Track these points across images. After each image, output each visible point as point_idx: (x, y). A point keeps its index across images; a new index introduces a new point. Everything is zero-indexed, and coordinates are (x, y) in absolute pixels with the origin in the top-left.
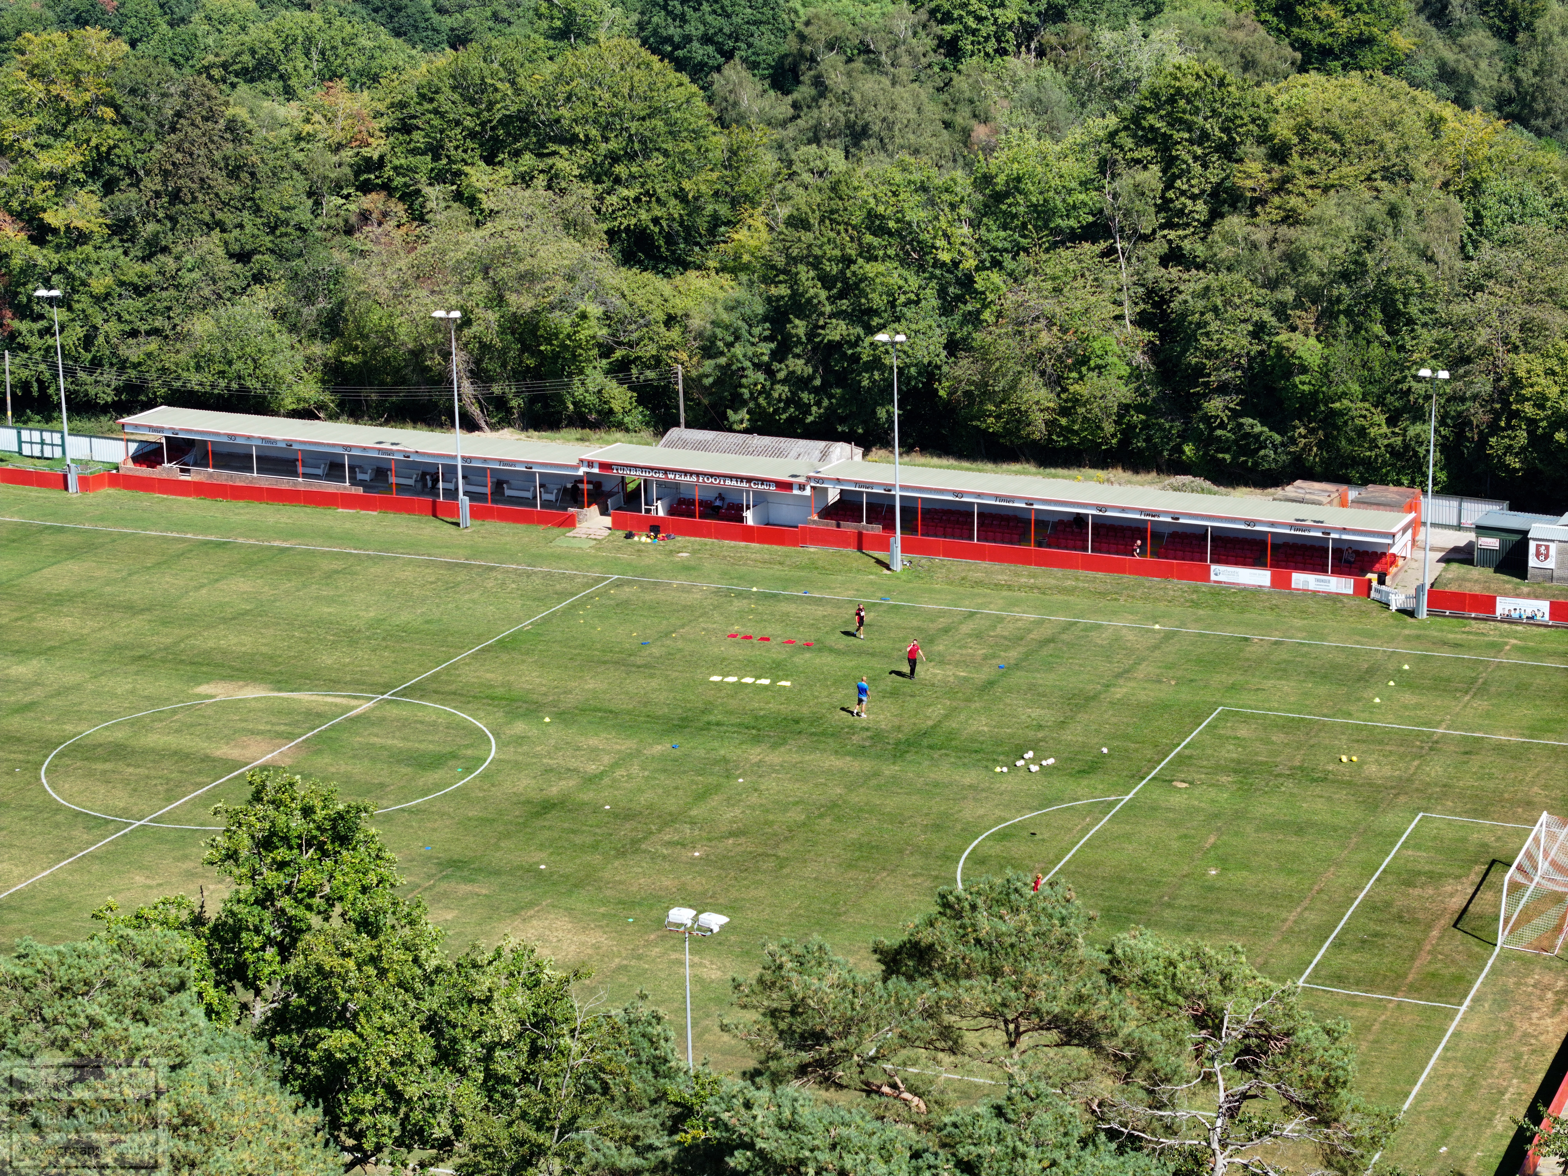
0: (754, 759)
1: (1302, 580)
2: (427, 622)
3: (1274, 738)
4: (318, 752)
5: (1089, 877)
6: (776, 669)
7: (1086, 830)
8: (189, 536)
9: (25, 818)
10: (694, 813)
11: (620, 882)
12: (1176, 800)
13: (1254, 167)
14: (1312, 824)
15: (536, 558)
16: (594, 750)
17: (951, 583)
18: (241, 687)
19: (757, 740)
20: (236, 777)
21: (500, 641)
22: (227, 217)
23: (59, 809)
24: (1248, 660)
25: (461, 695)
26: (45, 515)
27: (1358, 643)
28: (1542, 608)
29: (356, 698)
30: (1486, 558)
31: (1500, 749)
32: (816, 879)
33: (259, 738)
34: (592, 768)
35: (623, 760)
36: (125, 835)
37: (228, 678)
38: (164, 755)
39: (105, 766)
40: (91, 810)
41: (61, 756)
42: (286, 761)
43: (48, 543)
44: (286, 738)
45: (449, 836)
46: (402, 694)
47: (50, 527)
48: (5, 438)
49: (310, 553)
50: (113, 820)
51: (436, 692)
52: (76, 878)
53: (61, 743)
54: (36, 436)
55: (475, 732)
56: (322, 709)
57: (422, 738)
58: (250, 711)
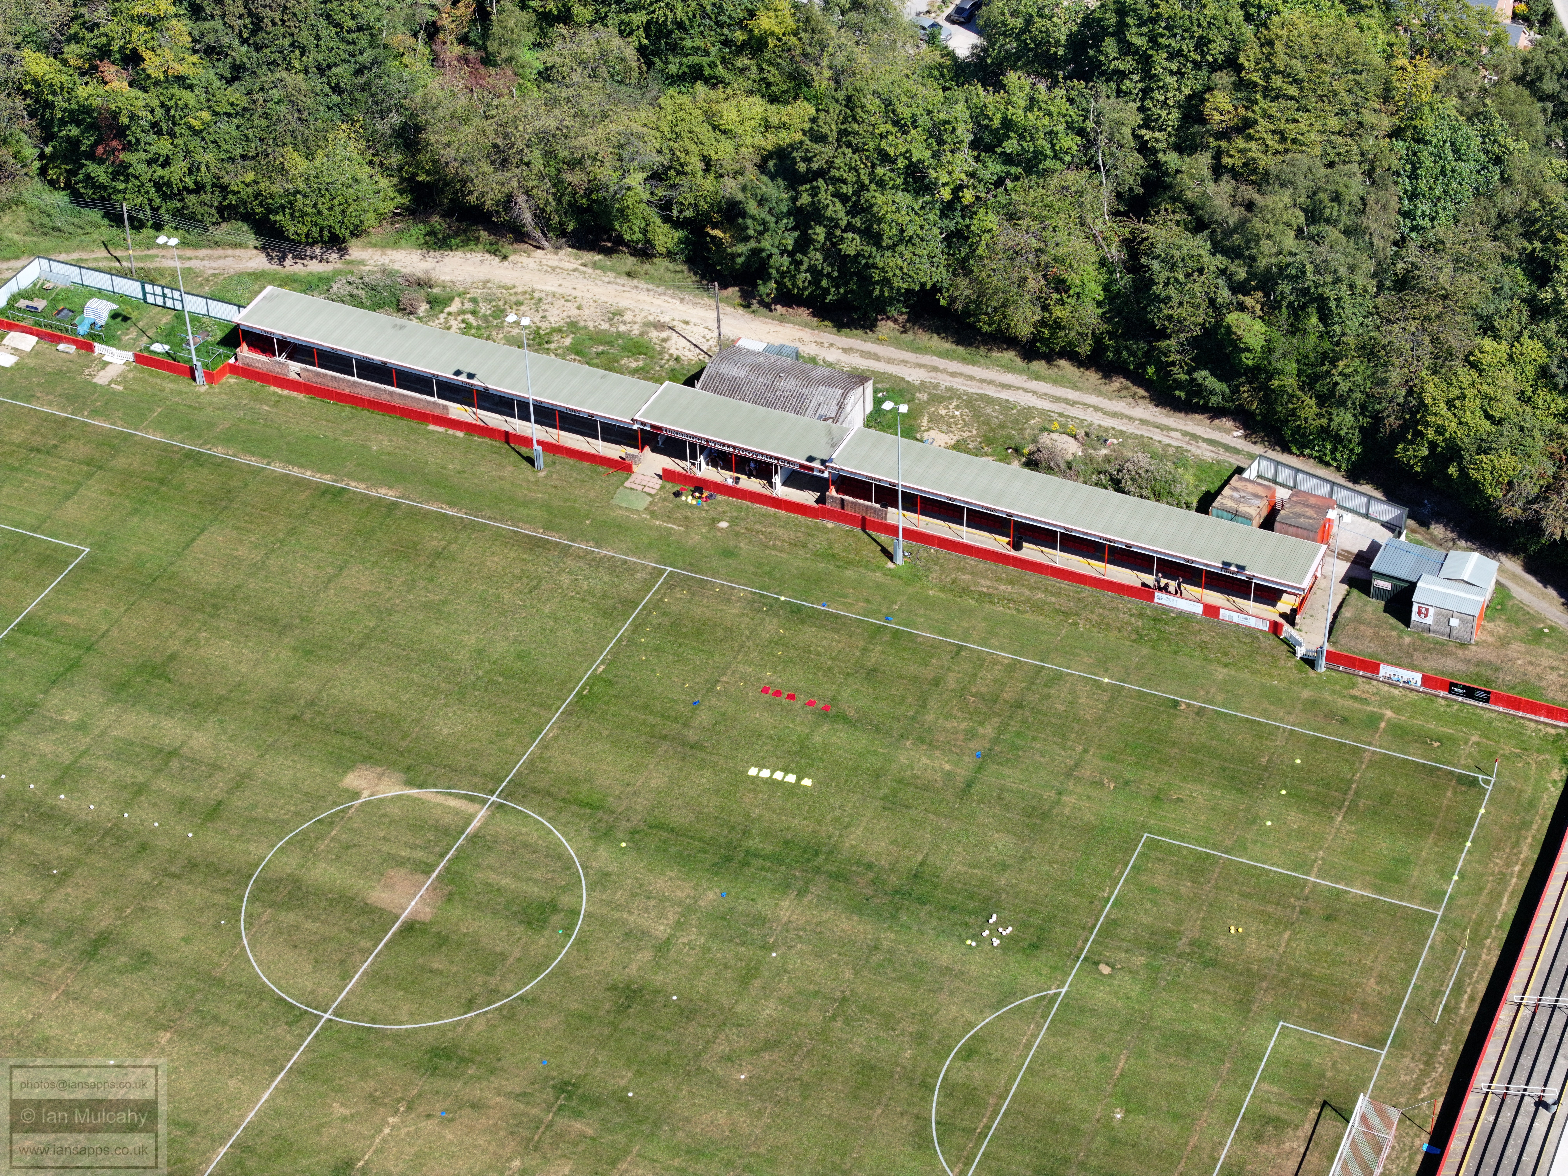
0: (784, 915)
1: (1227, 615)
2: (519, 657)
3: (1183, 890)
4: (450, 898)
5: (1027, 1119)
7: (1029, 1045)
8: (308, 474)
9: (239, 1005)
10: (739, 1008)
11: (687, 1120)
12: (1101, 996)
14: (1198, 1038)
15: (601, 531)
16: (662, 899)
17: (942, 590)
18: (380, 776)
19: (785, 886)
20: (390, 941)
21: (580, 696)
23: (262, 992)
24: (1174, 744)
25: (554, 796)
26: (181, 429)
27: (1265, 714)
28: (1415, 678)
29: (472, 799)
30: (1380, 594)
31: (1353, 910)
32: (830, 1117)
33: (402, 871)
34: (661, 930)
35: (684, 918)
36: (317, 1034)
37: (367, 760)
38: (332, 900)
39: (289, 918)
40: (287, 993)
41: (253, 899)
42: (427, 913)
43: (191, 487)
44: (423, 872)
45: (559, 1043)
46: (508, 794)
47: (189, 455)
48: (132, 288)
49: (414, 514)
50: (306, 1012)
51: (534, 791)
52: (290, 1103)
53: (250, 876)
54: (158, 290)
55: (568, 865)
56: (447, 819)
57: (528, 875)
58: (391, 822)
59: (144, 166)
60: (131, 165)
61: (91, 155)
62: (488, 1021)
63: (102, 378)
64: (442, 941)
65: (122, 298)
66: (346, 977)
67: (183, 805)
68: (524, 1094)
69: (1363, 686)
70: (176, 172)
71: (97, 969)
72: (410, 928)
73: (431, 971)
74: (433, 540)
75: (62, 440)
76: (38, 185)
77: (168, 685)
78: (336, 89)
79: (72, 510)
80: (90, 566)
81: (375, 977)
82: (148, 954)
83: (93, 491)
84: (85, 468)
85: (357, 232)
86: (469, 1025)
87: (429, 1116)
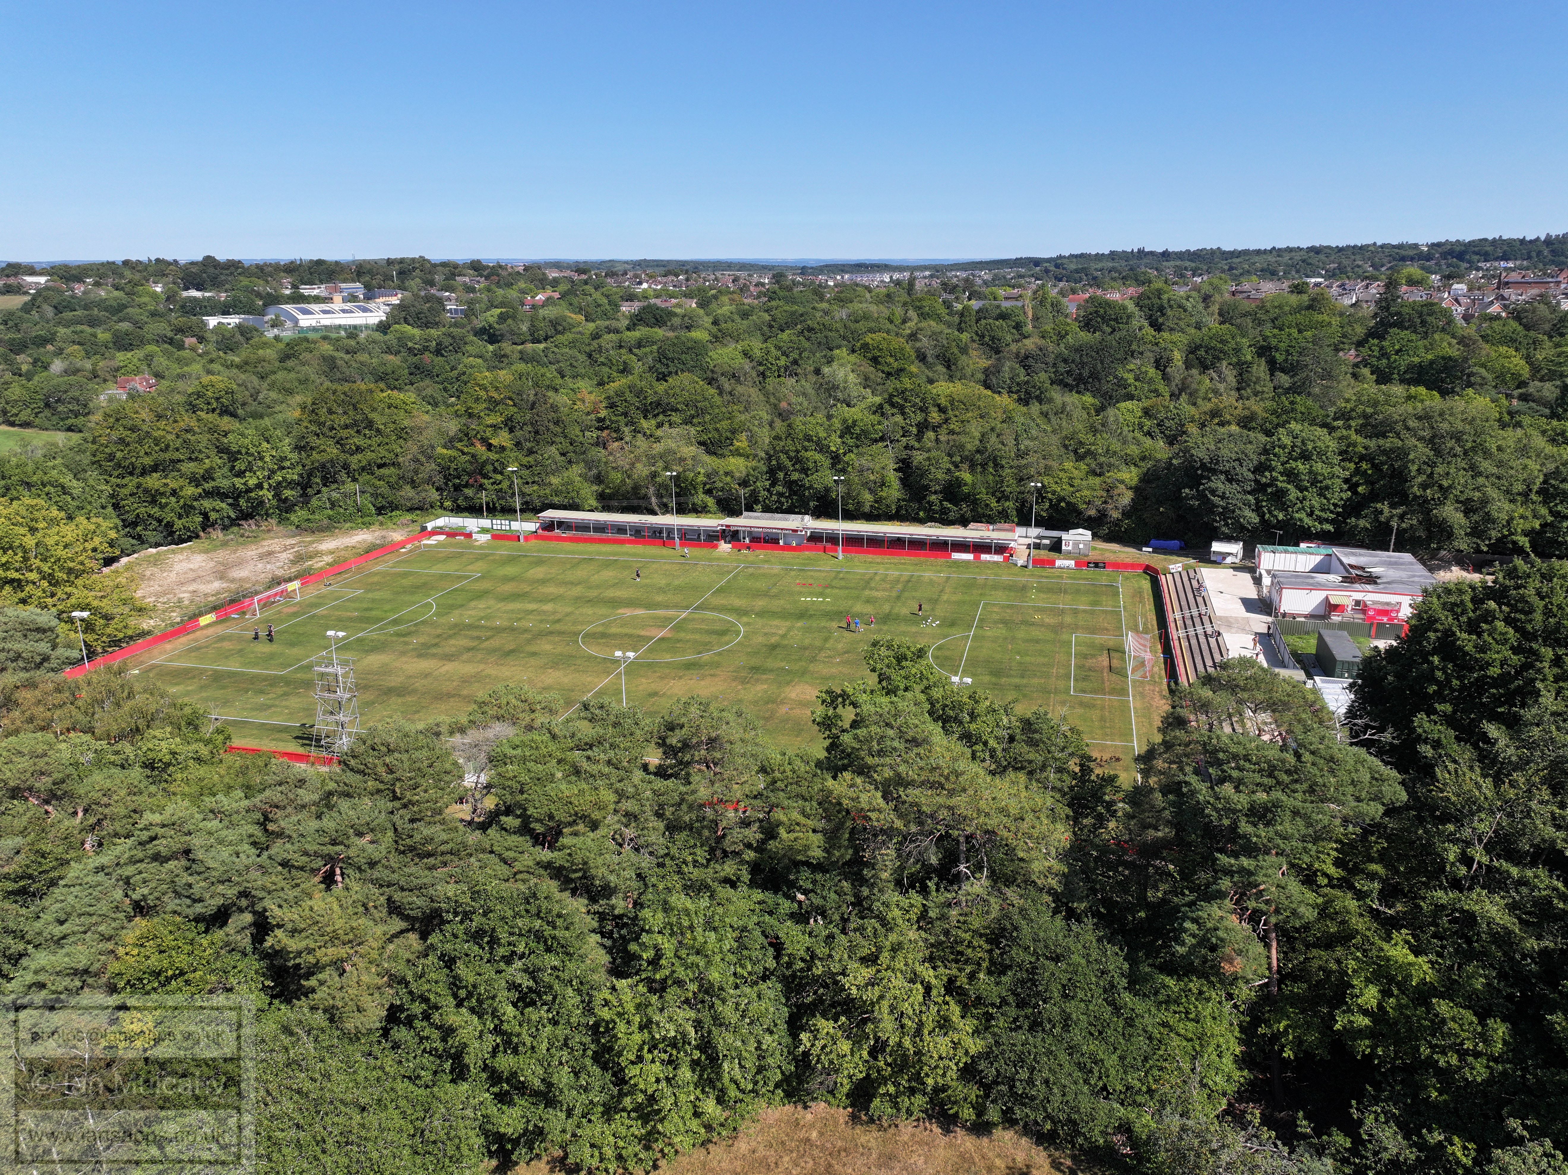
1: (984, 557)
2: (686, 583)
3: (1007, 611)
4: (678, 632)
5: (976, 661)
6: (821, 595)
7: (965, 645)
8: (576, 556)
9: (585, 661)
10: (827, 646)
12: (989, 634)
13: (935, 415)
14: (1040, 639)
15: (710, 560)
16: (777, 626)
18: (634, 610)
21: (717, 589)
22: (558, 440)
23: (596, 657)
24: (980, 585)
26: (518, 551)
27: (1015, 577)
28: (1071, 563)
29: (679, 611)
30: (1045, 547)
31: (1085, 611)
33: (653, 628)
34: (781, 632)
35: (790, 629)
36: (627, 665)
37: (627, 606)
38: (622, 635)
39: (603, 641)
41: (584, 638)
42: (669, 635)
43: (524, 561)
44: (663, 627)
45: (746, 659)
46: (695, 609)
47: (521, 555)
49: (626, 561)
51: (706, 608)
52: (620, 681)
53: (580, 633)
55: (730, 622)
56: (669, 616)
57: (713, 625)
58: (643, 618)
62: (709, 656)
63: (477, 544)
64: (679, 641)
67: (542, 620)
68: (735, 671)
69: (1048, 571)
71: (511, 657)
72: (662, 639)
73: (677, 647)
75: (463, 555)
77: (527, 597)
79: (471, 567)
80: (482, 577)
81: (650, 650)
82: (536, 653)
83: (479, 563)
84: (475, 560)
86: (701, 657)
87: (691, 679)
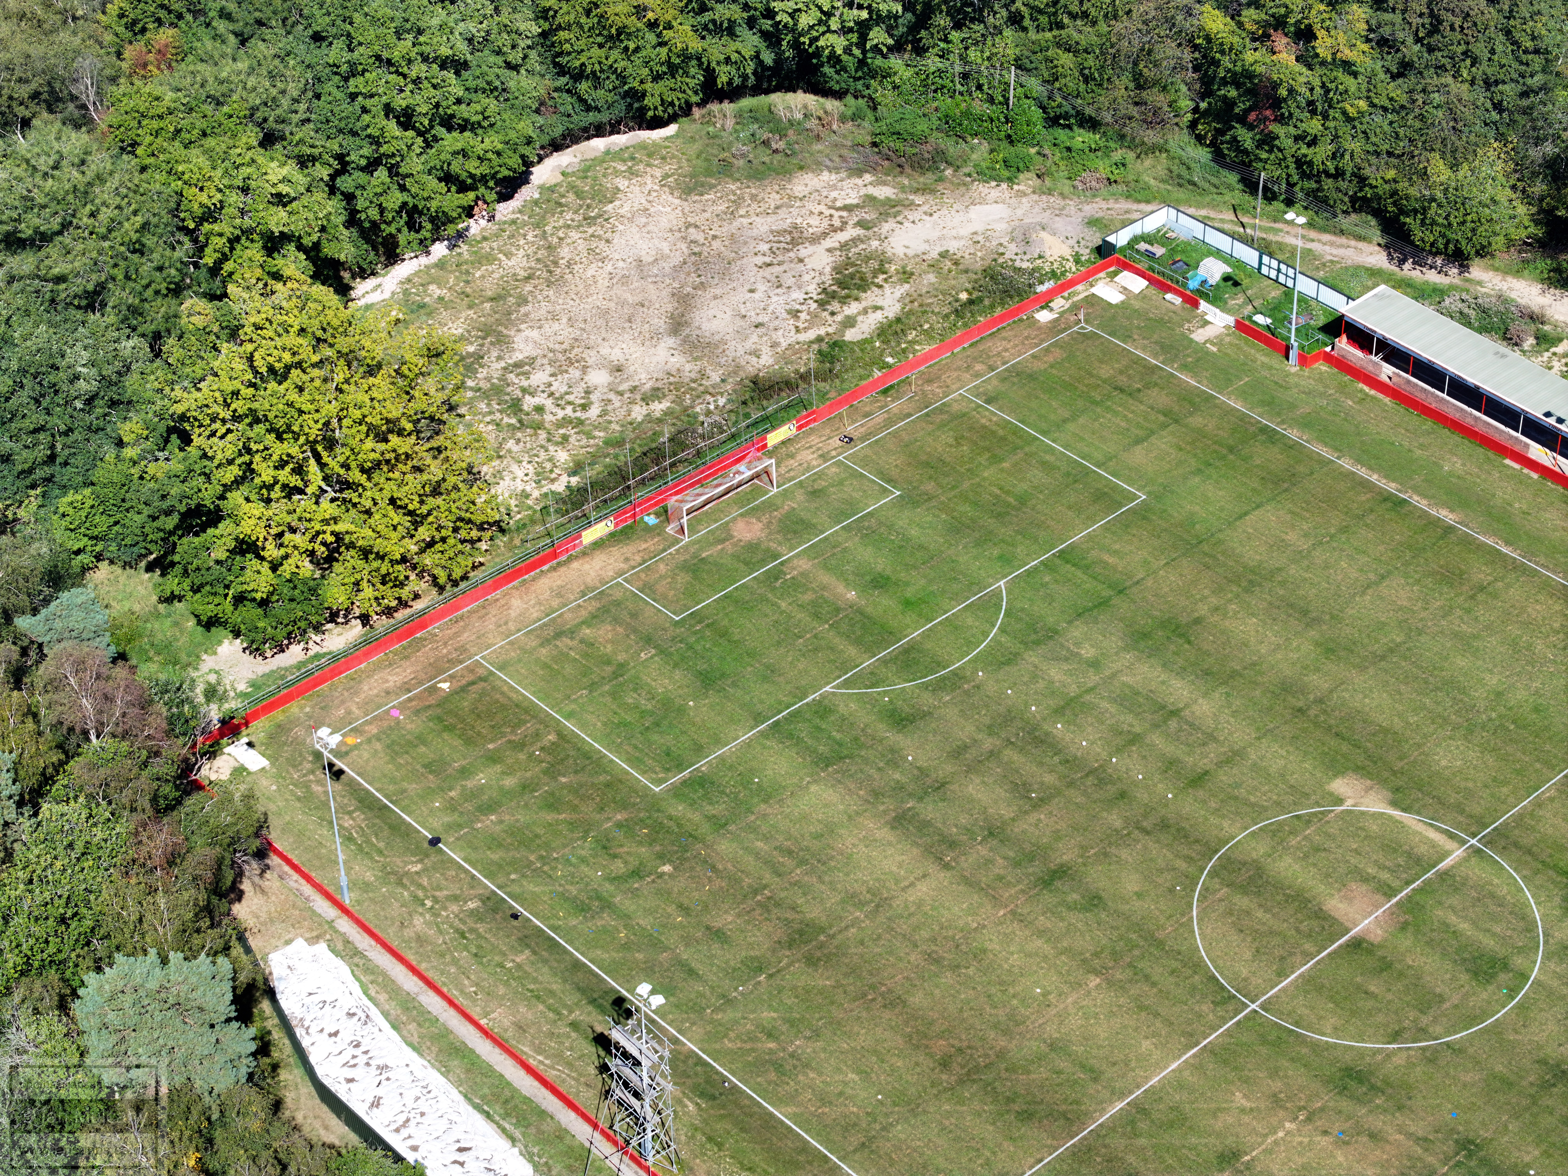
2: (1536, 710)
4: (1404, 926)
8: (1374, 478)
9: (1173, 972)
18: (1368, 790)
20: (1335, 952)
25: (1534, 856)
26: (1263, 403)
29: (1451, 836)
33: (1364, 887)
36: (1239, 1022)
37: (1360, 770)
38: (1289, 896)
39: (1243, 902)
40: (1221, 974)
41: (1213, 874)
42: (1377, 935)
43: (1258, 462)
44: (1385, 894)
45: (1474, 1099)
46: (1489, 841)
47: (1264, 430)
48: (1249, 255)
49: (1467, 542)
50: (1234, 997)
51: (1516, 845)
52: (1195, 1079)
53: (1216, 851)
54: (1274, 264)
55: (1530, 927)
56: (1423, 849)
57: (1488, 926)
58: (1366, 837)
59: (1290, 141)
60: (1278, 138)
61: (1242, 120)
62: (1409, 1057)
63: (1200, 336)
64: (1385, 966)
65: (1238, 264)
66: (1282, 974)
67: (1170, 765)
68: (1426, 1140)
70: (1320, 154)
71: (1048, 898)
72: (1357, 945)
73: (1366, 993)
74: (1481, 573)
75: (1147, 386)
76: (1185, 137)
77: (1186, 646)
78: (1498, 107)
79: (1138, 456)
80: (1142, 514)
81: (1310, 983)
82: (1100, 898)
83: (1164, 442)
84: (1162, 418)
85: (1483, 252)
86: (1389, 1055)
87: (1325, 1133)
